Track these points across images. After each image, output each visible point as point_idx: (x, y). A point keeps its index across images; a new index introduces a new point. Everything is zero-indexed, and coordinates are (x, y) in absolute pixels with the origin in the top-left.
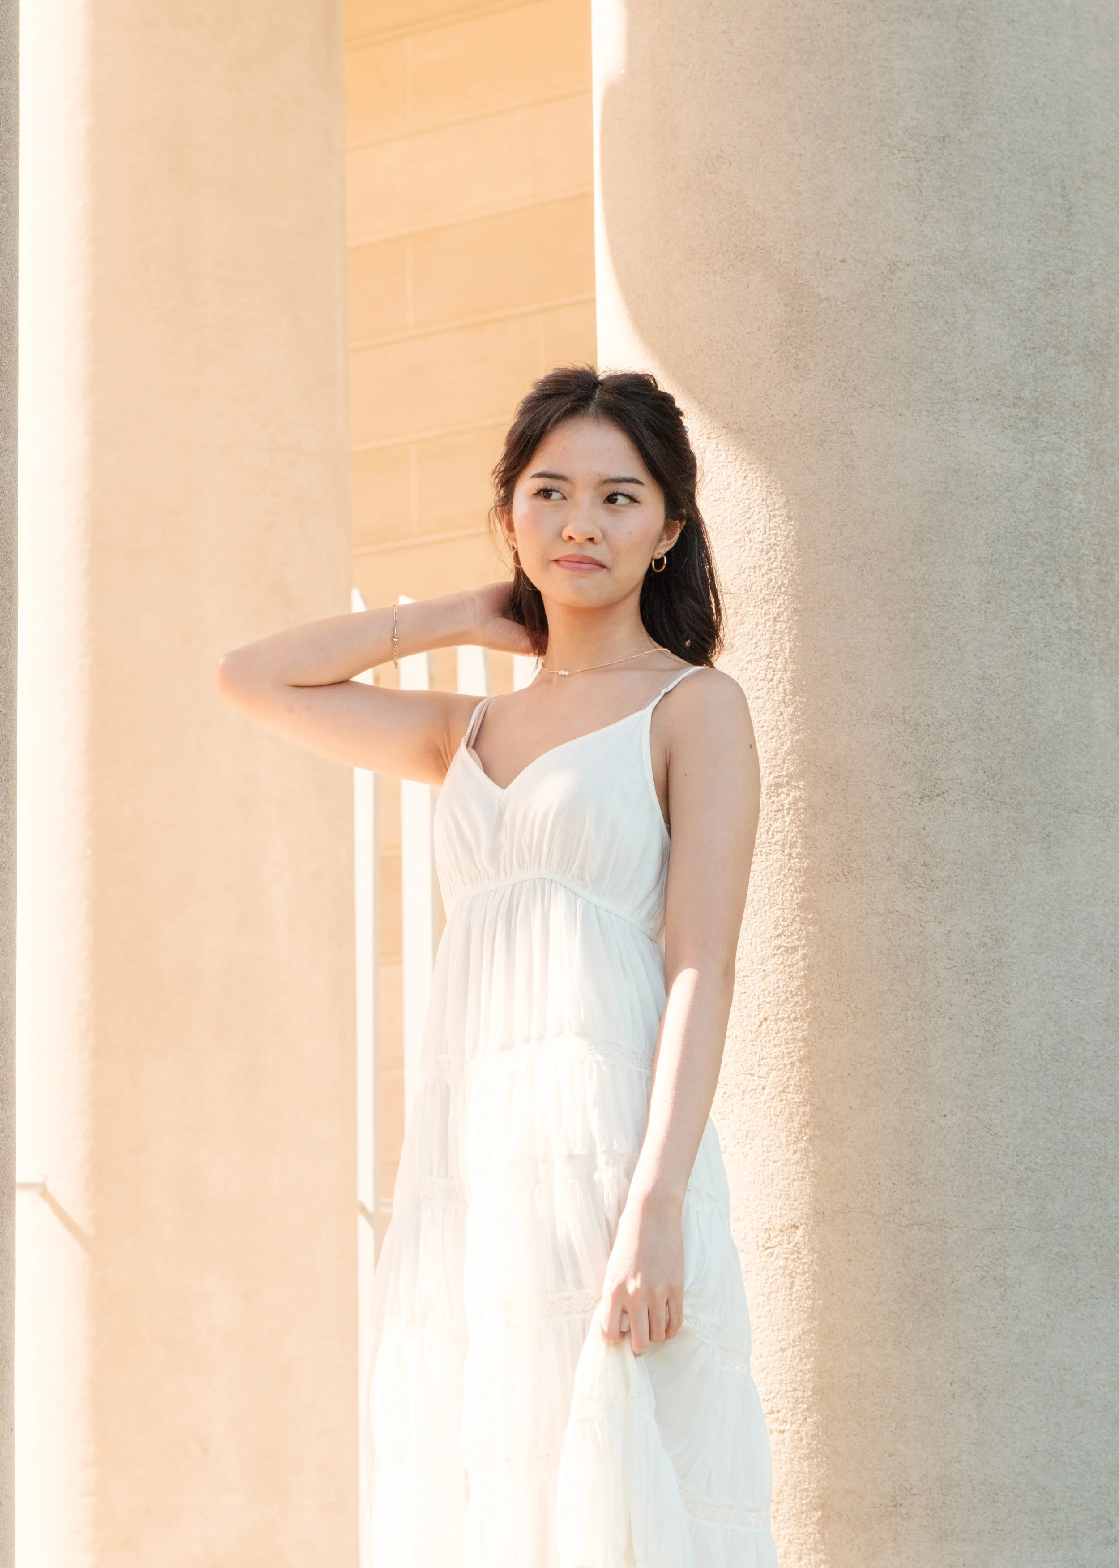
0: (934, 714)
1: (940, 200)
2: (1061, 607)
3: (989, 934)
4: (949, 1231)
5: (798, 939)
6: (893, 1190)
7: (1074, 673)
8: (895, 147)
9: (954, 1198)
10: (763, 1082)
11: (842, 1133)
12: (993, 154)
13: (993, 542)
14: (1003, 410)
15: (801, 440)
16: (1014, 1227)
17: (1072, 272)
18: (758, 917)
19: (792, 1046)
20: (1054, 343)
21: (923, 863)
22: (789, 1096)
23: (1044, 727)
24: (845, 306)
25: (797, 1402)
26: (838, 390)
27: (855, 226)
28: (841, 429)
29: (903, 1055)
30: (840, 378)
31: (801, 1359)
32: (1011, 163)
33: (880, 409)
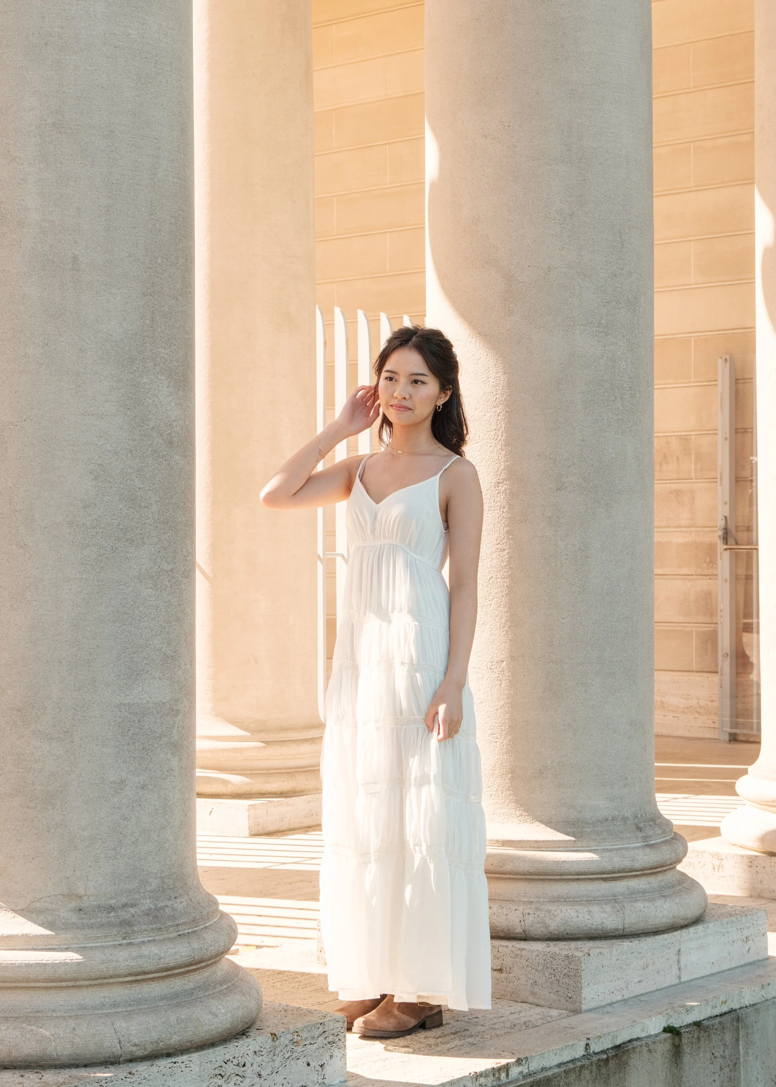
0: (562, 455)
1: (569, 241)
2: (615, 410)
4: (564, 665)
5: (506, 546)
6: (542, 648)
7: (619, 437)
8: (551, 218)
9: (566, 652)
10: (491, 603)
11: (522, 625)
13: (588, 384)
14: (594, 329)
15: (510, 341)
16: (590, 663)
17: (623, 269)
18: (489, 536)
20: (615, 299)
21: (557, 516)
22: (501, 609)
23: (607, 460)
24: (529, 285)
25: (502, 731)
26: (526, 320)
27: (534, 252)
28: (527, 337)
29: (547, 594)
30: (527, 315)
31: (504, 714)
32: (599, 224)
33: (543, 329)
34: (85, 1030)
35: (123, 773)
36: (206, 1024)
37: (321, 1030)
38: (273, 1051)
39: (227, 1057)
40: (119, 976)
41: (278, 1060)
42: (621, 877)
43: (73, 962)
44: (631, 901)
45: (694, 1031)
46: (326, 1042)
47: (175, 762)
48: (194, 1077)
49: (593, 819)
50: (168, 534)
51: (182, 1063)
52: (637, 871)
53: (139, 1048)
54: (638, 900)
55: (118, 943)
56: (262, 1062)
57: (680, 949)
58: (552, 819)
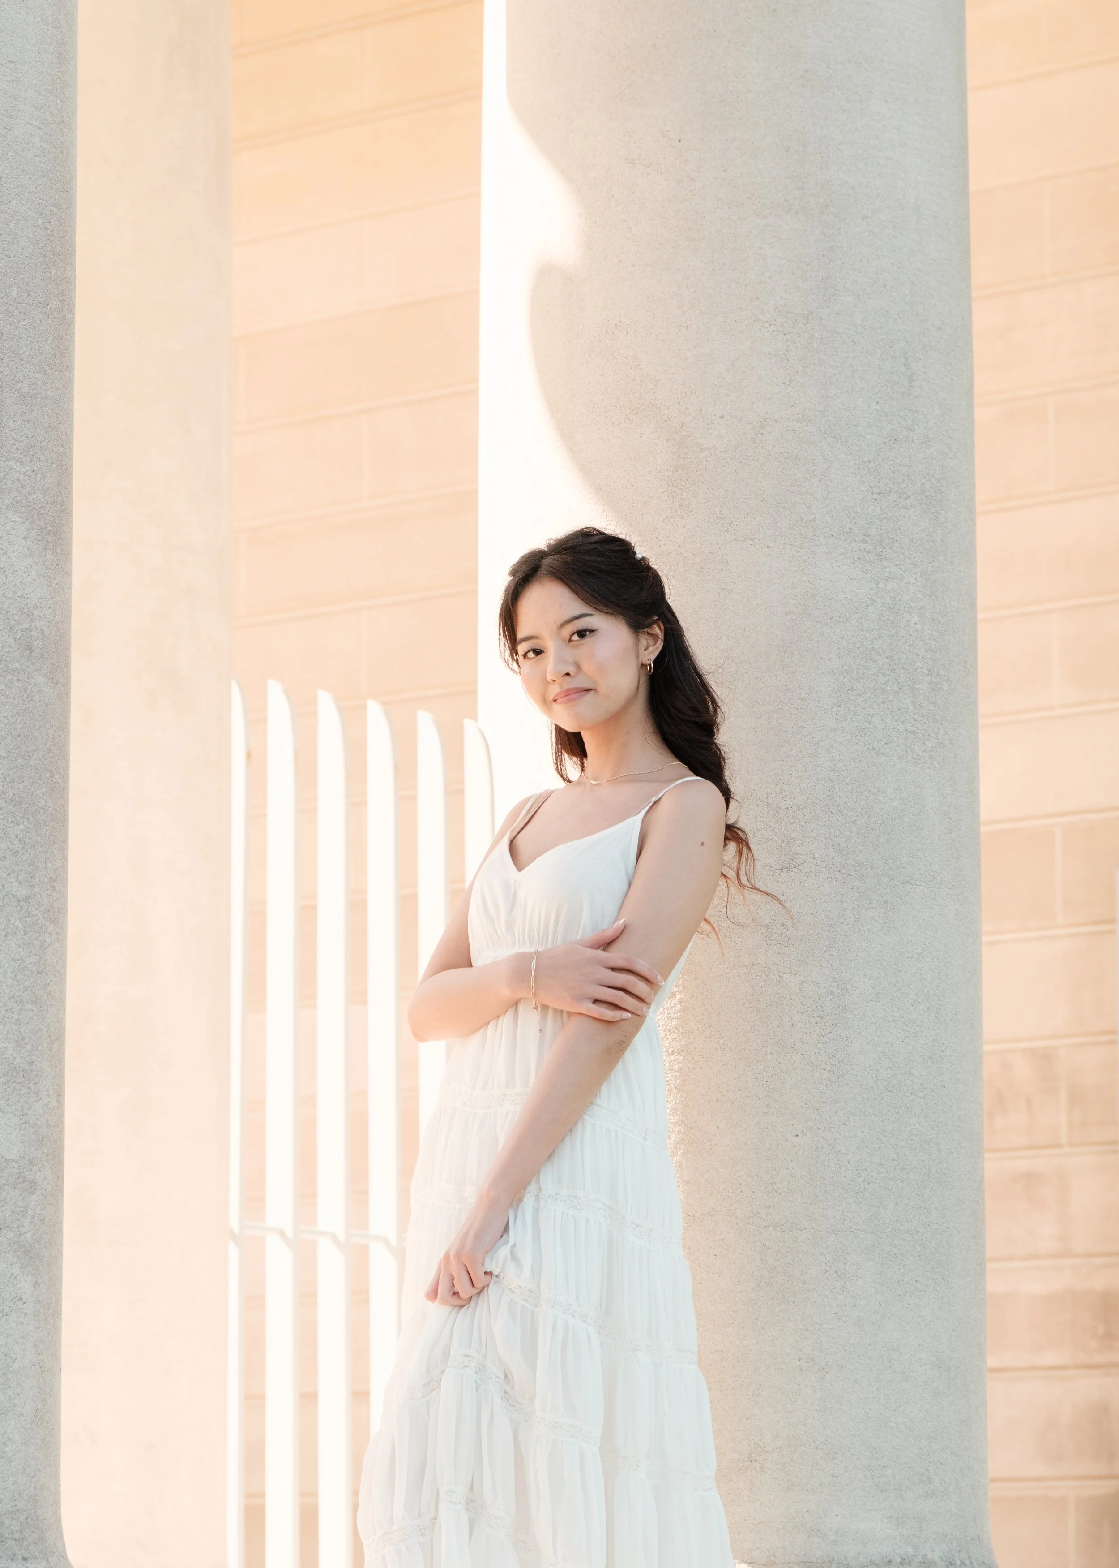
0: (793, 798)
1: (803, 367)
2: (899, 712)
4: (799, 1232)
6: (752, 1197)
7: (909, 767)
8: (767, 322)
9: (803, 1205)
11: (711, 1149)
13: (844, 655)
14: (854, 545)
15: (685, 566)
16: (853, 1230)
17: (913, 430)
19: (669, 1075)
20: (896, 489)
21: (782, 924)
23: (884, 812)
24: (723, 455)
26: (716, 525)
27: (732, 388)
28: (718, 558)
29: (763, 1084)
30: (718, 515)
32: (863, 337)
33: (751, 542)
49: (862, 1560)
58: (775, 1556)
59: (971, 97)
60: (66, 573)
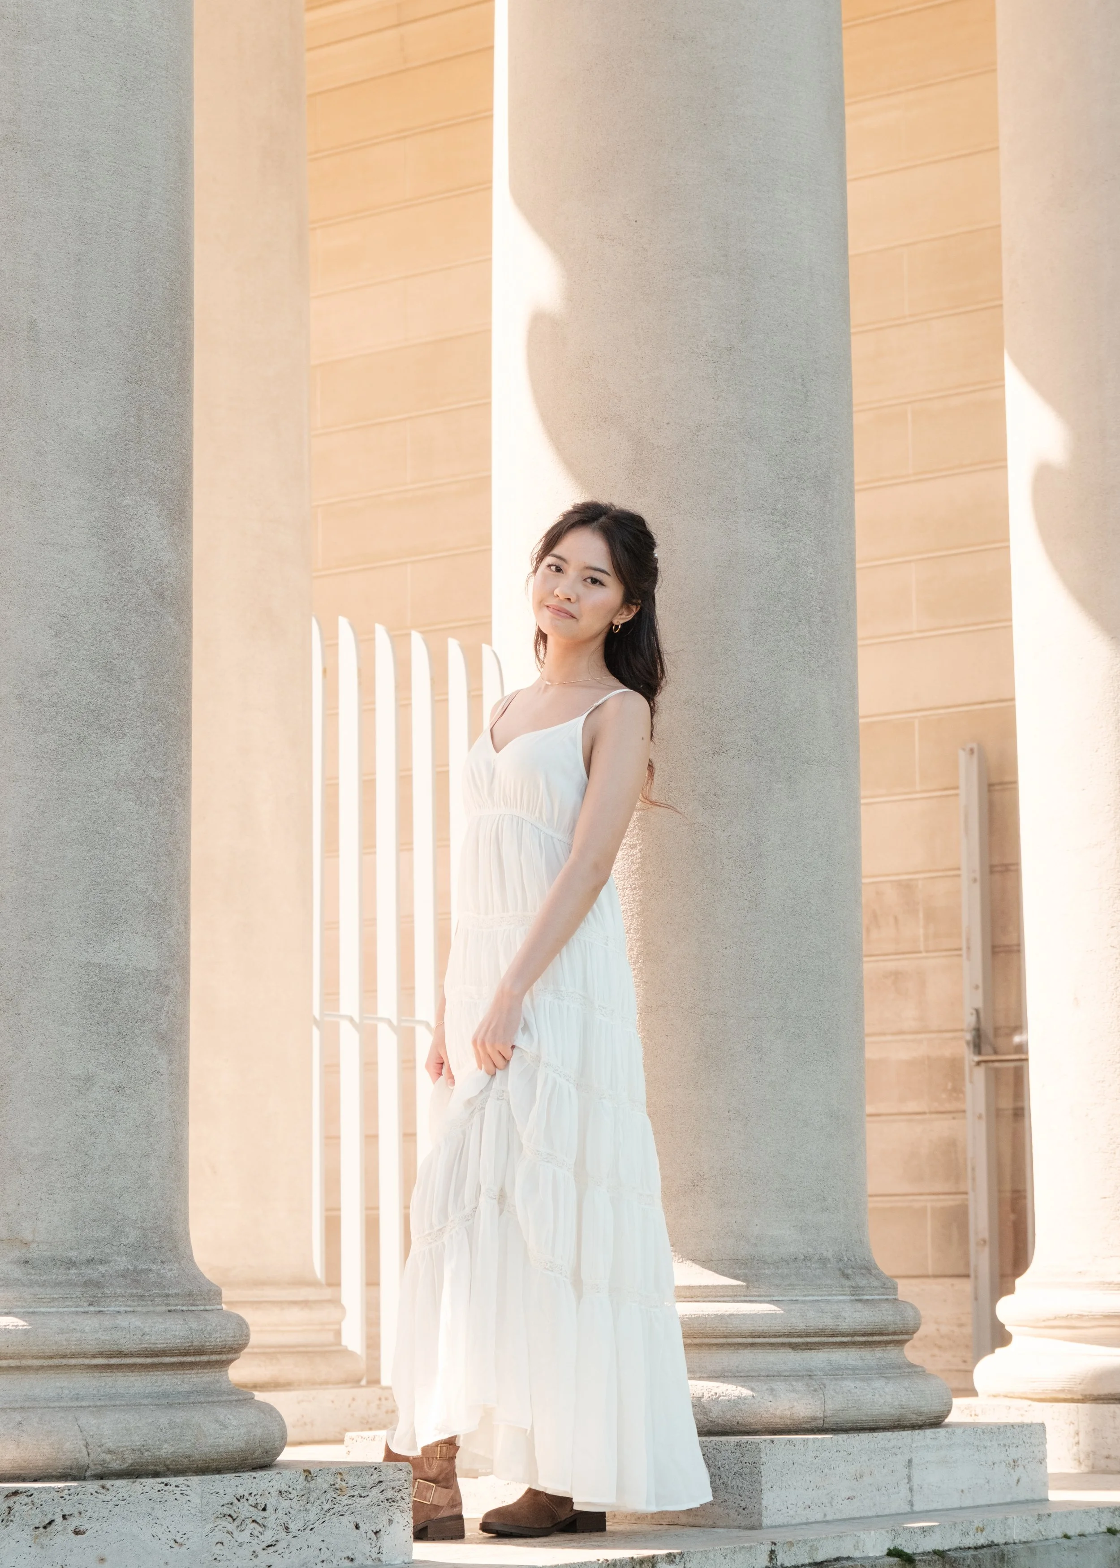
0: (721, 702)
1: (727, 387)
2: (799, 638)
3: (754, 838)
4: (728, 1018)
5: (637, 840)
6: (694, 993)
7: (806, 679)
8: (701, 354)
9: (731, 999)
11: (663, 958)
12: (760, 358)
13: (758, 597)
14: (766, 516)
16: (767, 1017)
17: (808, 431)
20: (796, 475)
21: (714, 794)
22: (631, 935)
23: (788, 711)
24: (669, 451)
27: (676, 402)
29: (701, 911)
34: (36, 1425)
35: (90, 1066)
36: (211, 1435)
37: (375, 1477)
38: (306, 1496)
39: (240, 1491)
40: (85, 1355)
41: (314, 1510)
42: (818, 1343)
43: (18, 1330)
44: (836, 1380)
45: (935, 1562)
46: (382, 1497)
47: (162, 1061)
48: (193, 1511)
49: (775, 1257)
50: (157, 727)
51: (176, 1486)
52: (843, 1335)
53: (114, 1458)
54: (845, 1379)
55: (82, 1310)
56: (290, 1509)
57: (912, 1459)
58: (712, 1255)
59: (850, 186)
60: (188, 541)
